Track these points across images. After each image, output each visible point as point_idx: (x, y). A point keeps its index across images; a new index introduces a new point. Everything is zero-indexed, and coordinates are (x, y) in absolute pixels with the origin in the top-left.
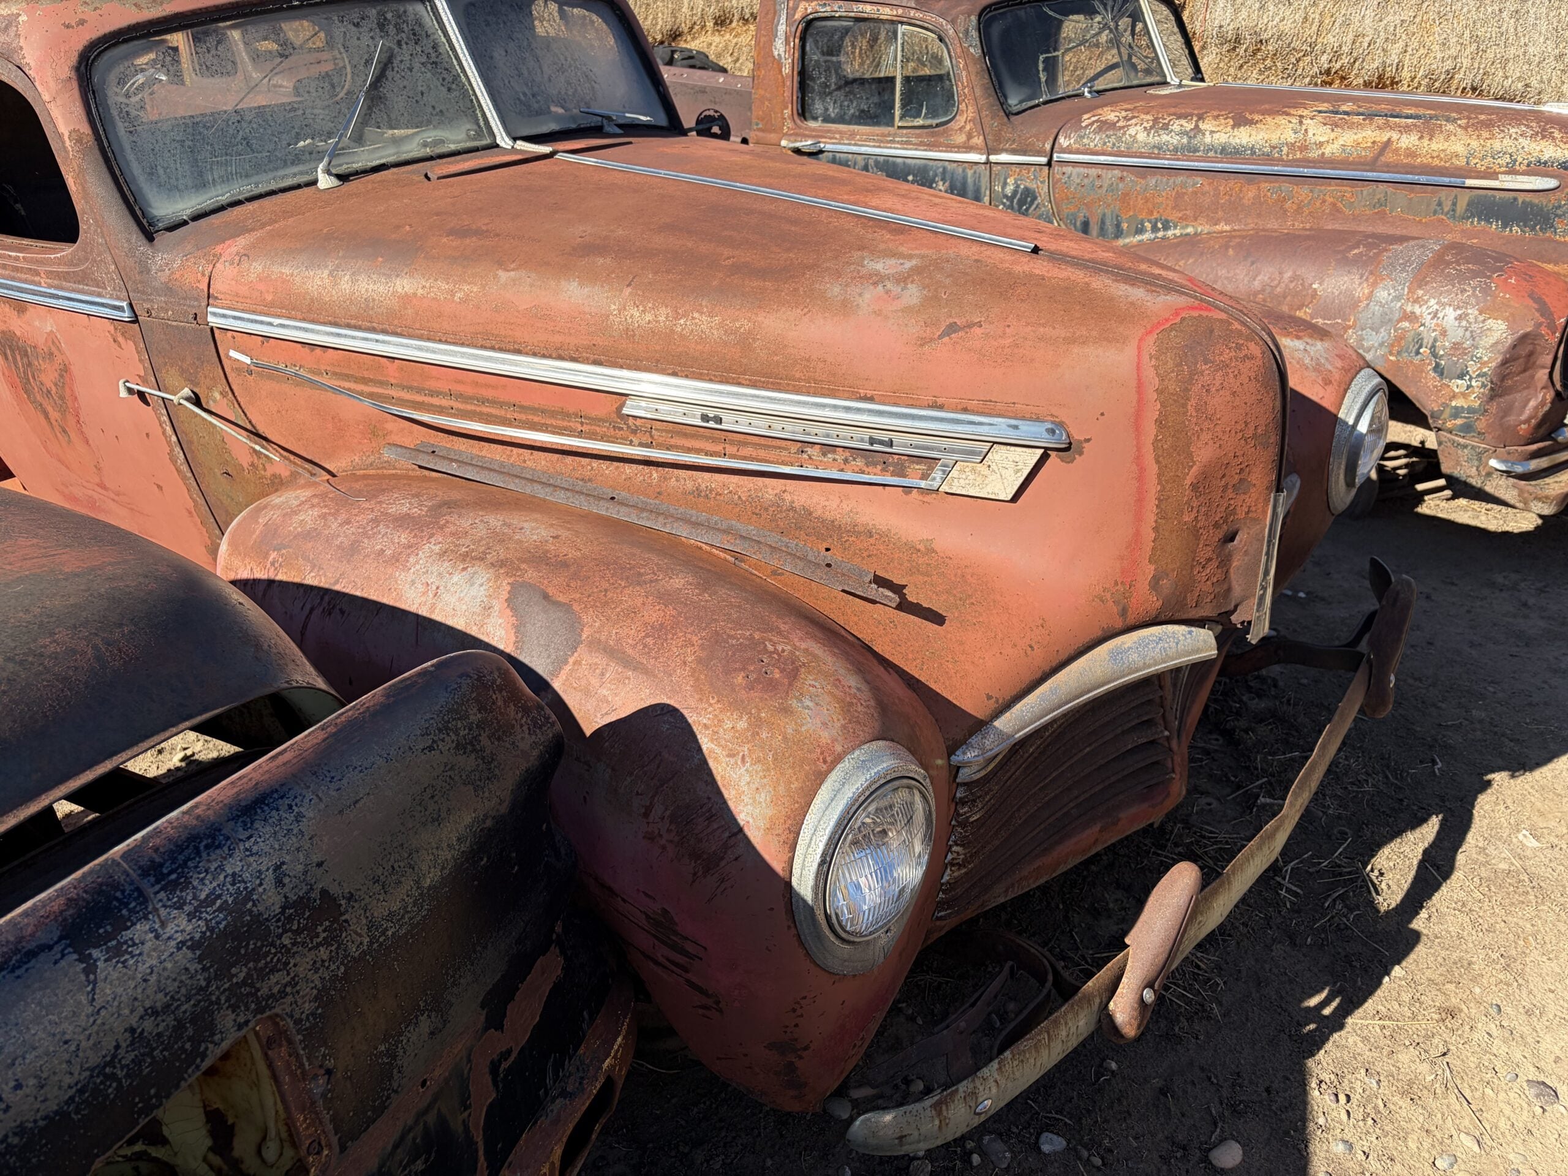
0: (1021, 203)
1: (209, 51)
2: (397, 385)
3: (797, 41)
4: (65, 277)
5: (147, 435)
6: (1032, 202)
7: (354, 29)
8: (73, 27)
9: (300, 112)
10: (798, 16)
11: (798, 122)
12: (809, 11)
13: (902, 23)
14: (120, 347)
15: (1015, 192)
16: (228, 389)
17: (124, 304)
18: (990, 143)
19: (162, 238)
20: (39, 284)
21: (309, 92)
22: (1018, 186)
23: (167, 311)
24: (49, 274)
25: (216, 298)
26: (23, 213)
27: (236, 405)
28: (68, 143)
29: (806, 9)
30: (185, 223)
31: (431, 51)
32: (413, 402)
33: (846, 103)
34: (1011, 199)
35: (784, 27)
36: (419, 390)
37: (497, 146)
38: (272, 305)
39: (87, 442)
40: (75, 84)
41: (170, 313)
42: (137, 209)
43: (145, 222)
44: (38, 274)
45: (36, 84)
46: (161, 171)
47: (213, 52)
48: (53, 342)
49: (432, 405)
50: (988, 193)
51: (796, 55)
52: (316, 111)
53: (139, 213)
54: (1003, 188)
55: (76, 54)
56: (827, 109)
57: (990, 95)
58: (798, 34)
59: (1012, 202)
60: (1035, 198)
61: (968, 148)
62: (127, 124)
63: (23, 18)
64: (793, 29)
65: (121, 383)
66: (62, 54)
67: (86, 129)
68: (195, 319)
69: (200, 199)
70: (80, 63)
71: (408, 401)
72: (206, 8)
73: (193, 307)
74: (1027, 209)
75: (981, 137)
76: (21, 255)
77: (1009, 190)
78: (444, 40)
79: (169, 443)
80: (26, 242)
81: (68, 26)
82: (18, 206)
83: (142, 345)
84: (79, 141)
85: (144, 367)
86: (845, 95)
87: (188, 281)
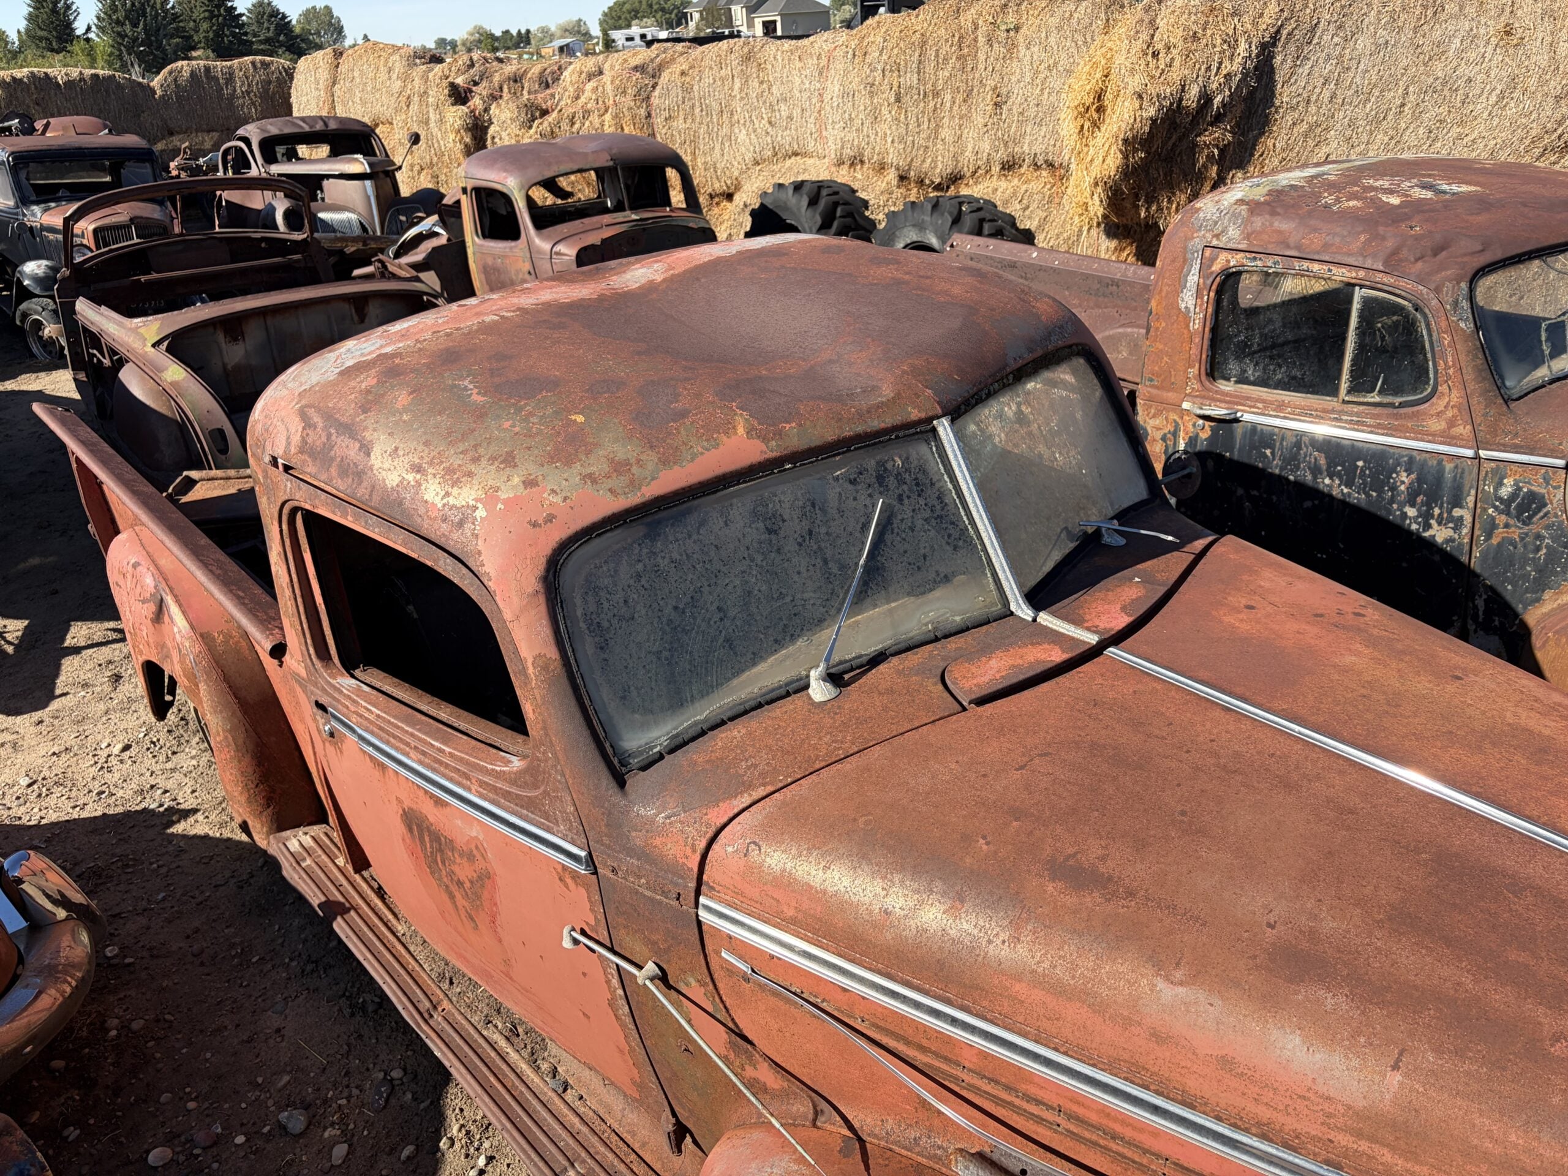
0: (1521, 509)
1: (690, 537)
2: (970, 1070)
3: (1212, 294)
4: (507, 795)
5: (584, 974)
6: (1539, 509)
7: (851, 487)
8: (540, 525)
9: (788, 599)
10: (1216, 267)
11: (1207, 384)
12: (1232, 264)
13: (1362, 287)
14: (567, 888)
15: (1513, 496)
16: (708, 980)
17: (583, 854)
18: (1480, 435)
19: (637, 782)
20: (469, 790)
21: (799, 573)
22: (1519, 489)
23: (639, 877)
24: (482, 784)
25: (713, 888)
26: (415, 616)
27: (717, 1000)
28: (531, 670)
29: (1228, 261)
30: (661, 757)
31: (936, 503)
32: (994, 1096)
33: (1272, 367)
34: (1508, 502)
35: (1196, 278)
36: (1008, 1088)
37: (1012, 613)
38: (794, 921)
39: (500, 941)
40: (542, 599)
41: (643, 881)
42: (607, 745)
43: (616, 761)
44: (468, 778)
45: (497, 598)
46: (634, 693)
47: (695, 537)
48: (477, 847)
49: (1025, 1111)
50: (1473, 492)
51: (1210, 310)
52: (806, 596)
53: (610, 751)
54: (1496, 489)
55: (544, 561)
56: (1244, 371)
57: (1484, 379)
58: (1214, 287)
59: (1508, 506)
60: (1545, 505)
61: (1451, 440)
62: (597, 639)
63: (481, 513)
64: (1209, 282)
65: (566, 931)
66: (528, 562)
67: (553, 653)
68: (678, 899)
69: (675, 723)
70: (547, 570)
71: (985, 1092)
72: (690, 487)
73: (677, 885)
74: (1530, 518)
75: (1469, 427)
76: (447, 749)
77: (1505, 491)
78: (950, 486)
79: (613, 992)
81: (535, 525)
82: (411, 608)
83: (597, 897)
84: (545, 668)
85: (596, 918)
86: (1271, 358)
87: (671, 852)
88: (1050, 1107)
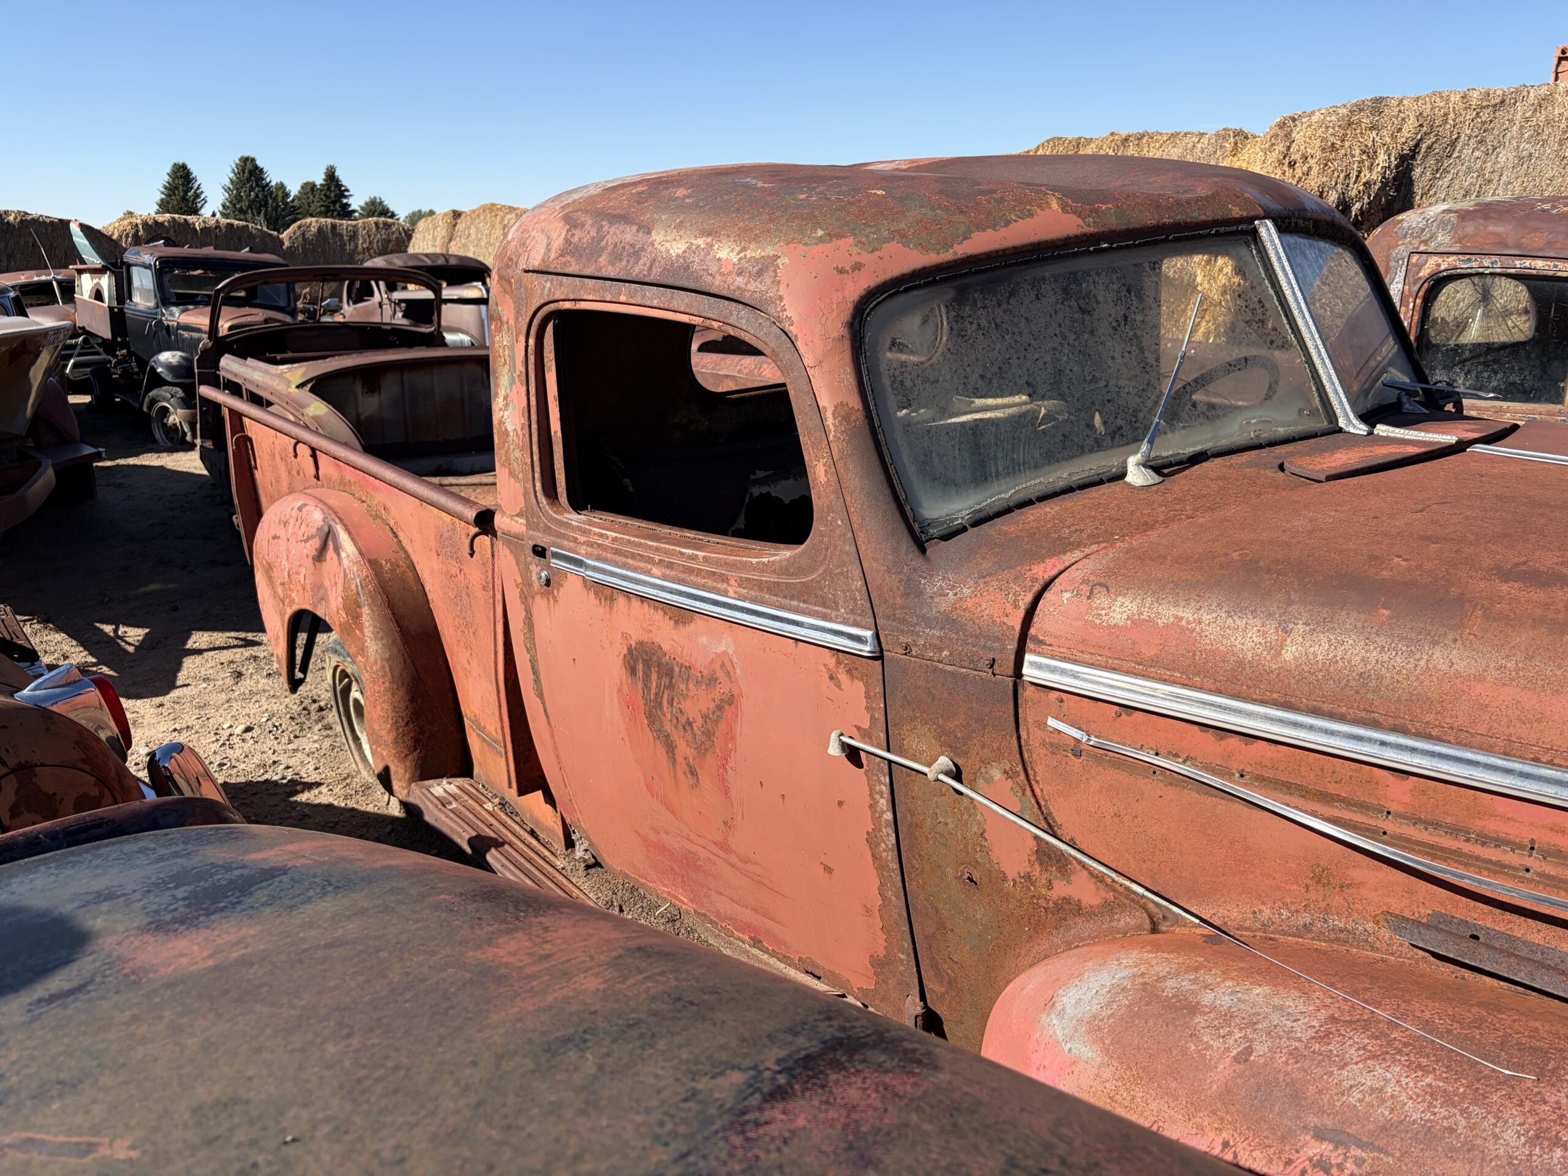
1: (999, 305)
2: (1398, 815)
3: (1418, 301)
4: (773, 589)
5: (840, 803)
8: (847, 272)
9: (1102, 384)
10: (1424, 273)
12: (1442, 268)
14: (839, 686)
16: (1020, 768)
17: (868, 634)
19: (937, 549)
20: (725, 594)
21: (1113, 358)
23: (941, 650)
24: (742, 583)
25: (1042, 642)
27: (1028, 793)
28: (830, 421)
29: (1439, 265)
30: (963, 529)
31: (1257, 306)
32: (1431, 846)
33: (1486, 375)
35: (1400, 286)
36: (1454, 831)
37: (1340, 430)
38: (1154, 662)
39: (726, 791)
40: (847, 345)
41: (946, 653)
42: (907, 508)
43: (916, 527)
44: (724, 579)
45: (799, 344)
46: (936, 460)
47: (1004, 306)
48: (723, 665)
49: (1478, 858)
51: (1416, 318)
52: (1121, 383)
53: (910, 515)
55: (851, 306)
58: (1421, 294)
62: (900, 398)
63: (784, 260)
64: (1416, 288)
65: (834, 736)
66: (834, 306)
67: (855, 402)
68: (992, 666)
69: (979, 498)
70: (854, 316)
71: (1417, 843)
72: (1004, 250)
73: (990, 649)
76: (701, 554)
78: (1272, 292)
79: (876, 819)
80: (690, 534)
81: (841, 271)
83: (879, 689)
84: (846, 418)
85: (872, 717)
86: (1486, 364)
87: (986, 612)
88: (1515, 846)
